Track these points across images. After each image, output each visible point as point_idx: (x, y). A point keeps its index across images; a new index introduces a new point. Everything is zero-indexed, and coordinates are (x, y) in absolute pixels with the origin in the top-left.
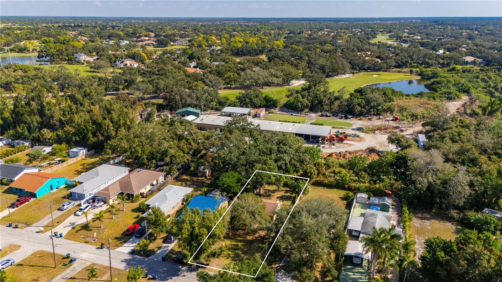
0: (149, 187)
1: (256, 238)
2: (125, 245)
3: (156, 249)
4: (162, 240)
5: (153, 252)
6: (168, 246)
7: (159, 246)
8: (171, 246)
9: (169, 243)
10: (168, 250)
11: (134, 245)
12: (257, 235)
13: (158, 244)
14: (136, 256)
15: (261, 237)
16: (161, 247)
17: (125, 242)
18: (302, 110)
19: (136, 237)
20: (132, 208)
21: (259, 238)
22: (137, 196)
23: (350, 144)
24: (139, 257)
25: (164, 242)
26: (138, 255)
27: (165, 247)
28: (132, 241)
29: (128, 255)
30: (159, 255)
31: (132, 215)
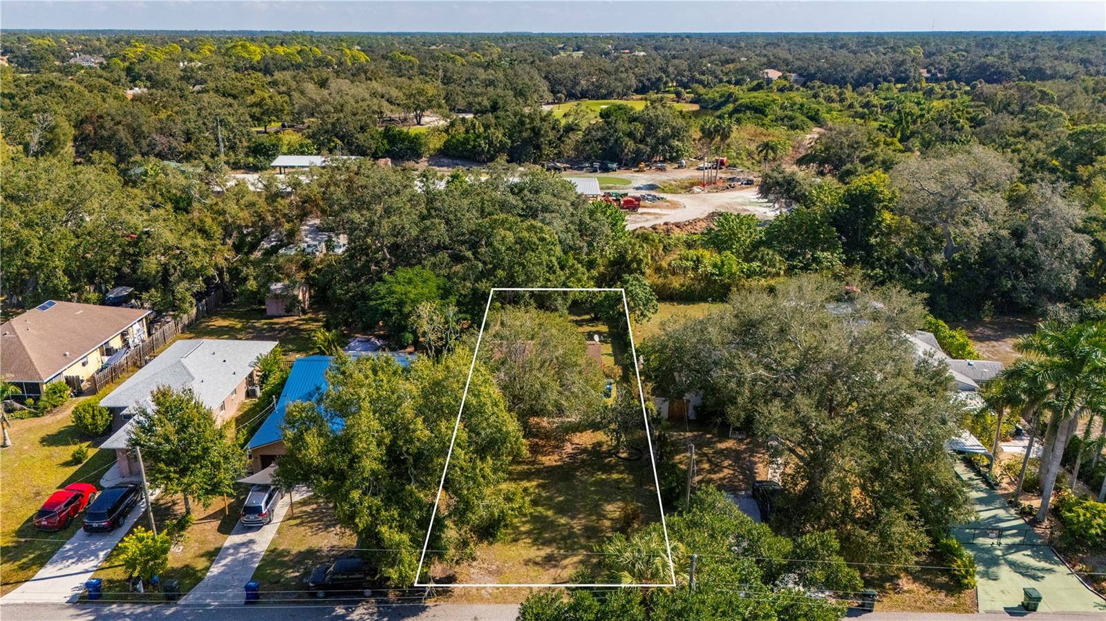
0: (95, 361)
1: (572, 456)
2: (43, 573)
3: (201, 564)
4: (216, 523)
5: (190, 577)
6: (252, 542)
7: (211, 547)
8: (263, 540)
9: (248, 528)
10: (254, 555)
11: (90, 564)
12: (569, 448)
13: (203, 542)
14: (115, 608)
15: (585, 450)
16: (218, 550)
17: (42, 561)
18: (492, 159)
19: (92, 532)
20: (43, 434)
21: (584, 456)
22: (55, 391)
23: (655, 214)
24: (127, 608)
25: (225, 529)
26: (121, 600)
27: (237, 547)
28: (76, 550)
29: (73, 611)
30: (219, 584)
31: (49, 457)
